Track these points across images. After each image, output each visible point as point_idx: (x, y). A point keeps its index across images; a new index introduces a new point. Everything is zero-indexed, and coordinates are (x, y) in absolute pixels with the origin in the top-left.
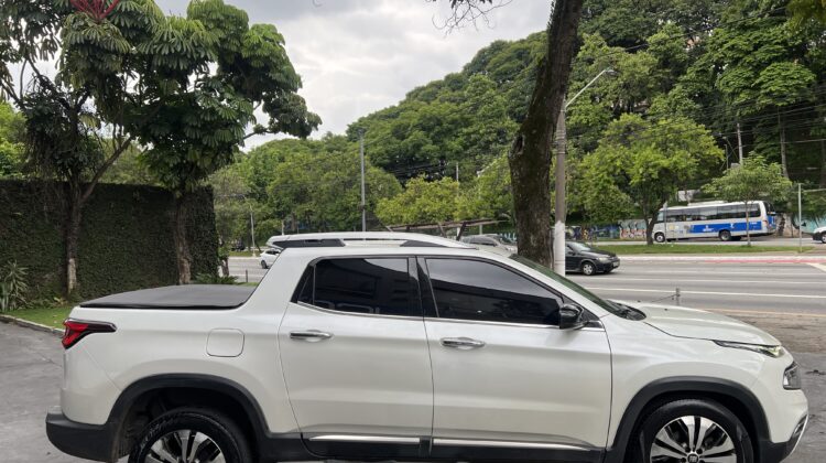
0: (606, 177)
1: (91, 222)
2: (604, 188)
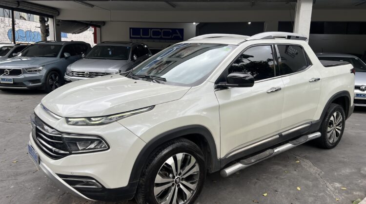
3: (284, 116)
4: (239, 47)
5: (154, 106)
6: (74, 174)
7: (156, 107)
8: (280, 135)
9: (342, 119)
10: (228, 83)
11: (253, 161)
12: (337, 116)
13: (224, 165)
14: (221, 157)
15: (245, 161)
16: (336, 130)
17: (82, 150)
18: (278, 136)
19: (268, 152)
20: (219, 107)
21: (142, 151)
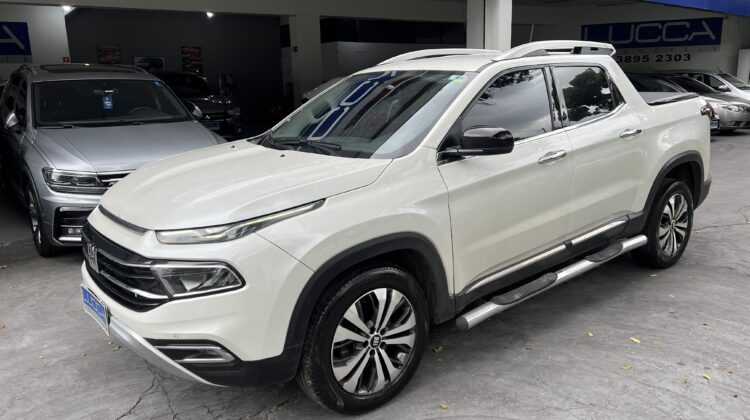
3: (573, 206)
4: (480, 75)
5: (324, 199)
6: (180, 338)
7: (327, 201)
8: (569, 246)
9: (686, 206)
10: (463, 148)
11: (517, 297)
12: (677, 202)
13: (462, 308)
14: (457, 292)
15: (502, 298)
16: (677, 230)
17: (192, 290)
18: (563, 247)
19: (545, 279)
20: (449, 197)
21: (306, 286)
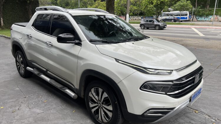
0: (147, 3)
1: (5, 8)
2: (146, 6)
